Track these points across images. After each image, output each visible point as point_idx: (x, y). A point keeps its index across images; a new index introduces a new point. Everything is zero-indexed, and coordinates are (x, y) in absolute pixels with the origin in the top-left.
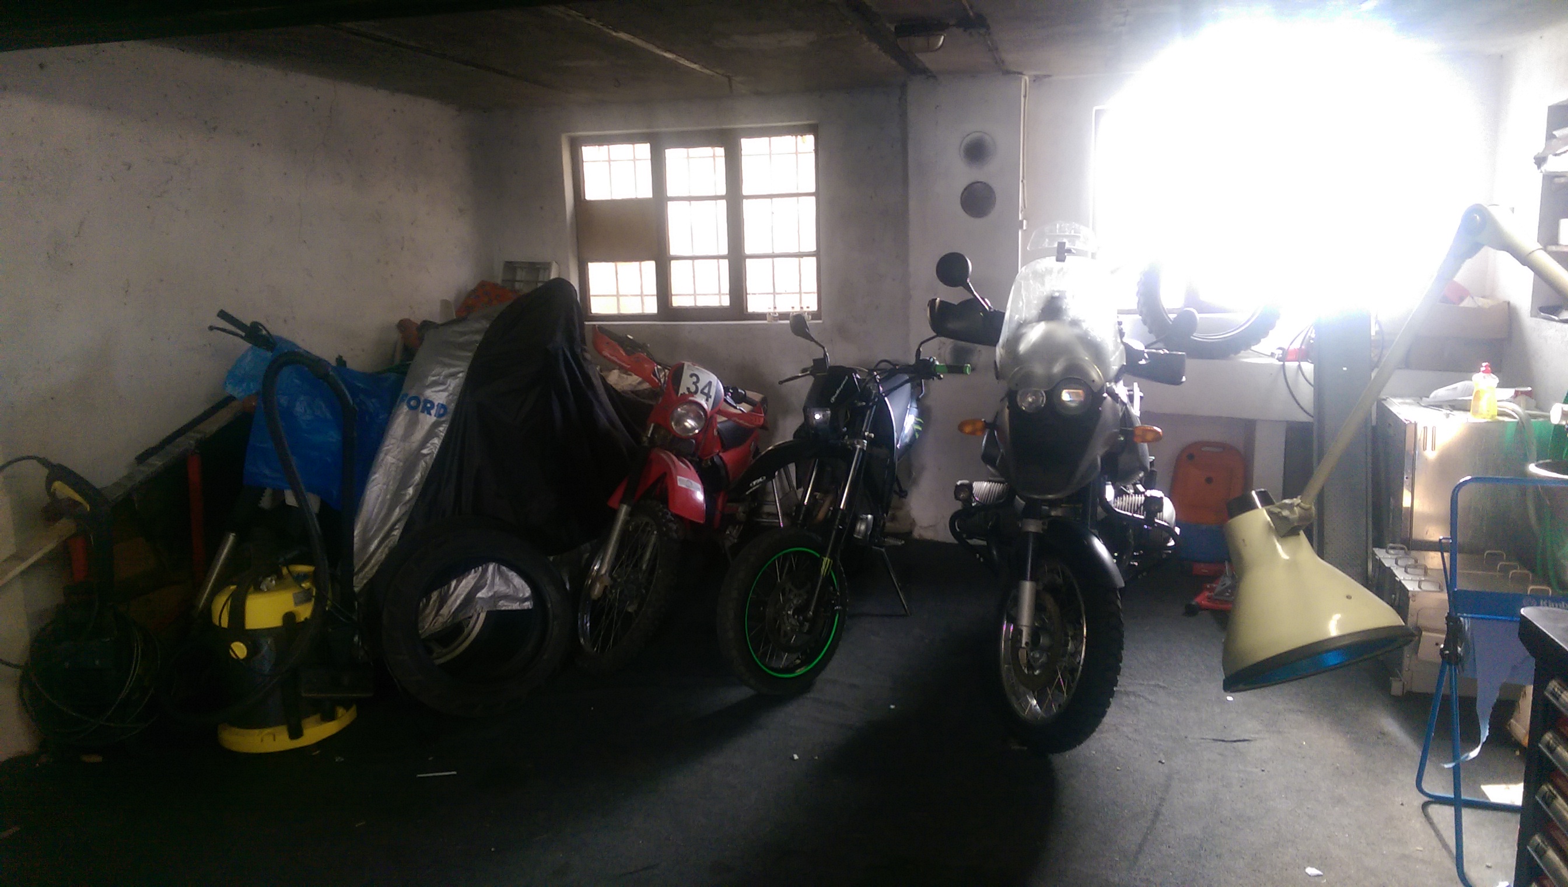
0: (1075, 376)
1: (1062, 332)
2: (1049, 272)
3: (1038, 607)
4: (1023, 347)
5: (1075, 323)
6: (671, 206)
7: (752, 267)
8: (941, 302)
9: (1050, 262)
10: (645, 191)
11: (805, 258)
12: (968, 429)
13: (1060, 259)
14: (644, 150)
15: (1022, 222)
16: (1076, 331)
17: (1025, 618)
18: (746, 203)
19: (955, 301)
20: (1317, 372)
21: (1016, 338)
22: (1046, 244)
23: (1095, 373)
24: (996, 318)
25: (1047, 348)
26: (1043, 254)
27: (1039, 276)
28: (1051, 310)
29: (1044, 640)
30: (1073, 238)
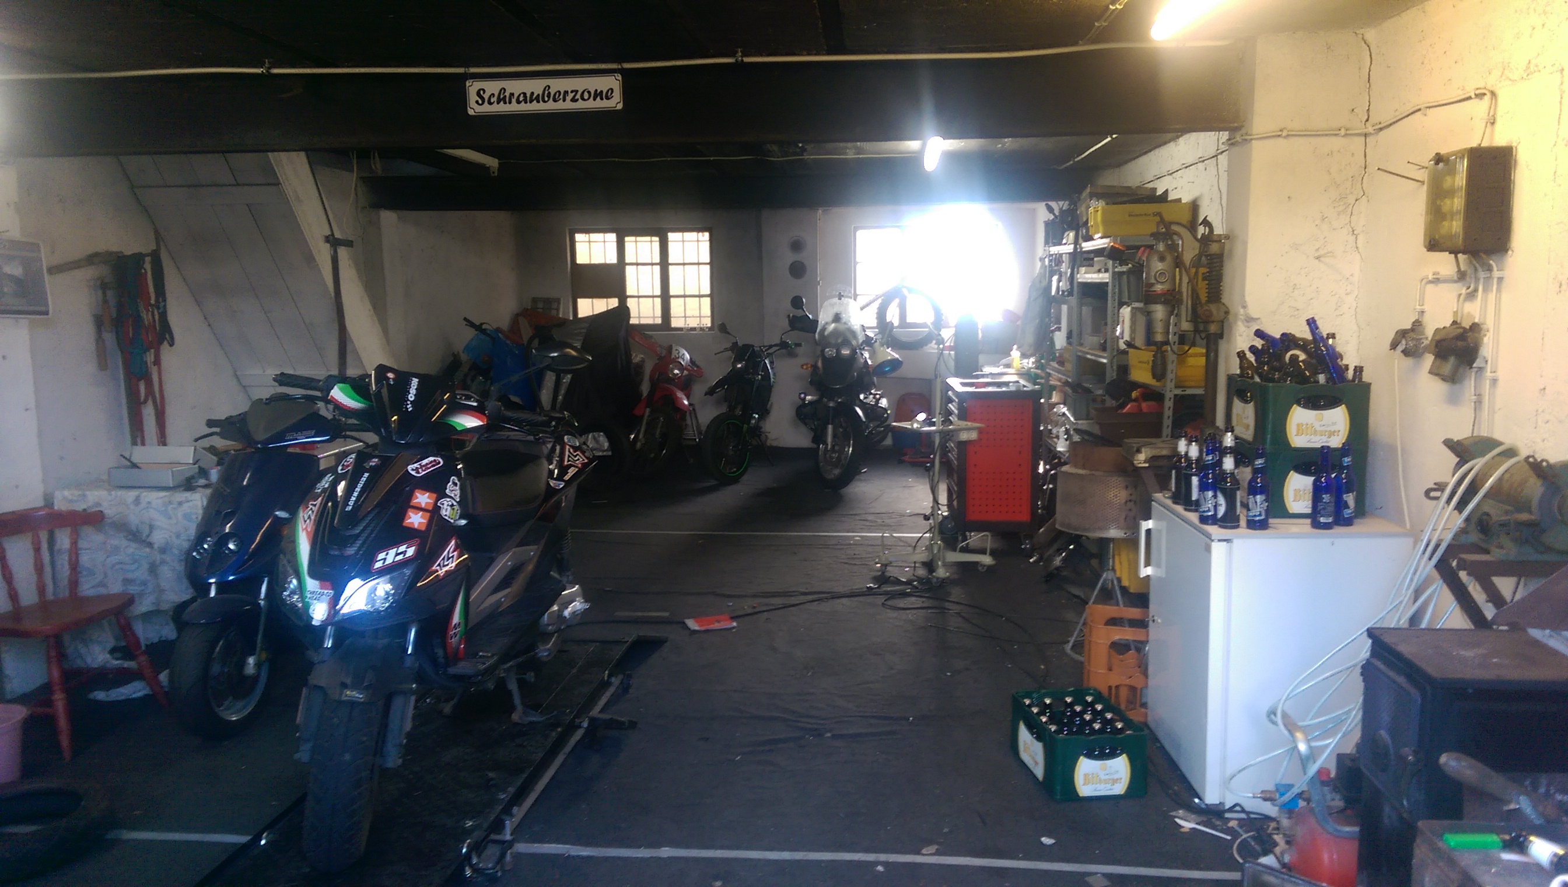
0: (846, 342)
1: (841, 327)
2: (835, 304)
3: (835, 436)
4: (826, 333)
5: (845, 323)
6: (628, 268)
7: (674, 302)
8: (793, 316)
9: (836, 300)
10: (612, 258)
11: (704, 298)
12: (805, 367)
13: (840, 299)
14: (612, 237)
15: (819, 282)
16: (846, 326)
17: (829, 439)
18: (670, 267)
19: (799, 315)
20: (956, 354)
21: (824, 329)
22: (834, 293)
23: (854, 343)
24: (816, 322)
25: (836, 333)
26: (833, 297)
27: (832, 305)
28: (837, 318)
29: (836, 448)
30: (845, 291)
